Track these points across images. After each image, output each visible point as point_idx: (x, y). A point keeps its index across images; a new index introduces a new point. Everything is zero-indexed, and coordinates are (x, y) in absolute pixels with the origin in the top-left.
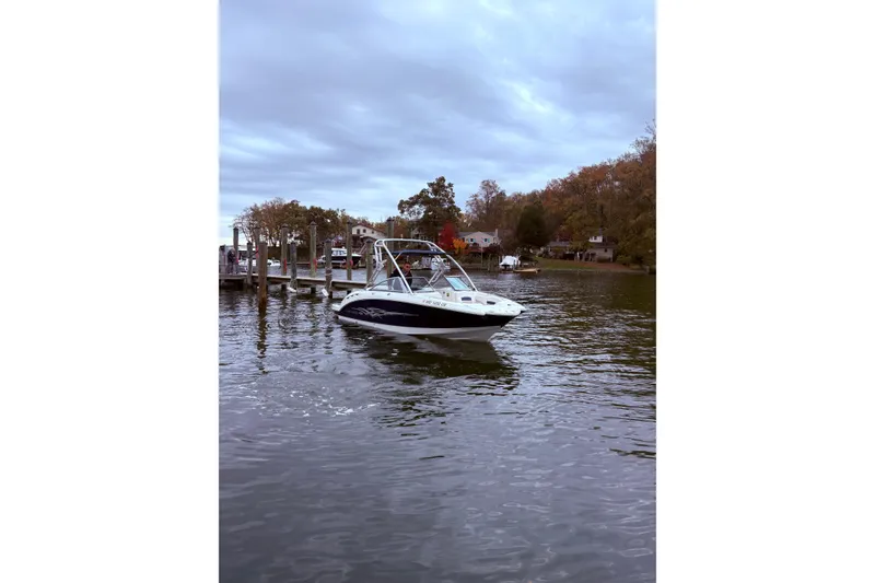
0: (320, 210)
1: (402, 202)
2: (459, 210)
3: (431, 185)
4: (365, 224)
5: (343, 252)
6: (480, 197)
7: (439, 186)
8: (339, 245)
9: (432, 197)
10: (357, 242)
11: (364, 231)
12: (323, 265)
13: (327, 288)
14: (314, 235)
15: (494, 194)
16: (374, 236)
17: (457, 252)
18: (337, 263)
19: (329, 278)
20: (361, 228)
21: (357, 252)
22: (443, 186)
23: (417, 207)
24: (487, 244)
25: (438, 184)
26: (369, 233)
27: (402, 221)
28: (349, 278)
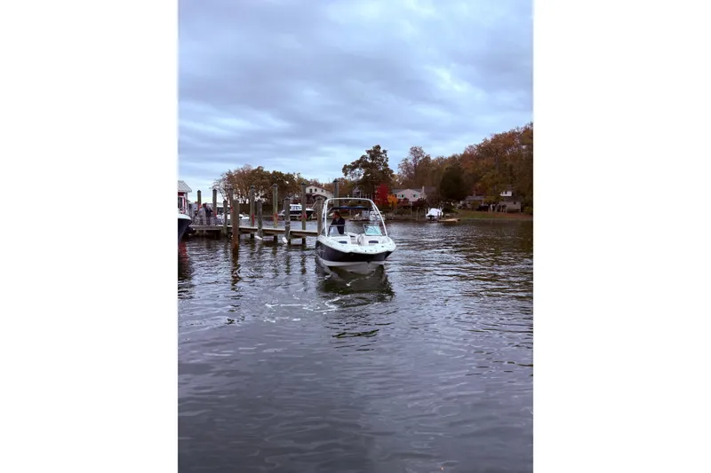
0: (281, 174)
1: (345, 166)
2: (392, 171)
3: (368, 152)
4: (316, 184)
5: (299, 207)
6: (410, 161)
7: (376, 153)
8: (295, 202)
9: (370, 161)
10: (310, 199)
11: (316, 190)
12: (283, 218)
13: (286, 236)
14: (276, 194)
15: (421, 158)
16: (324, 194)
17: (390, 206)
18: (294, 216)
19: (288, 228)
20: (313, 188)
21: (310, 207)
22: (379, 152)
23: (357, 170)
24: (416, 199)
25: (374, 151)
26: (319, 192)
27: (346, 181)
28: (304, 228)
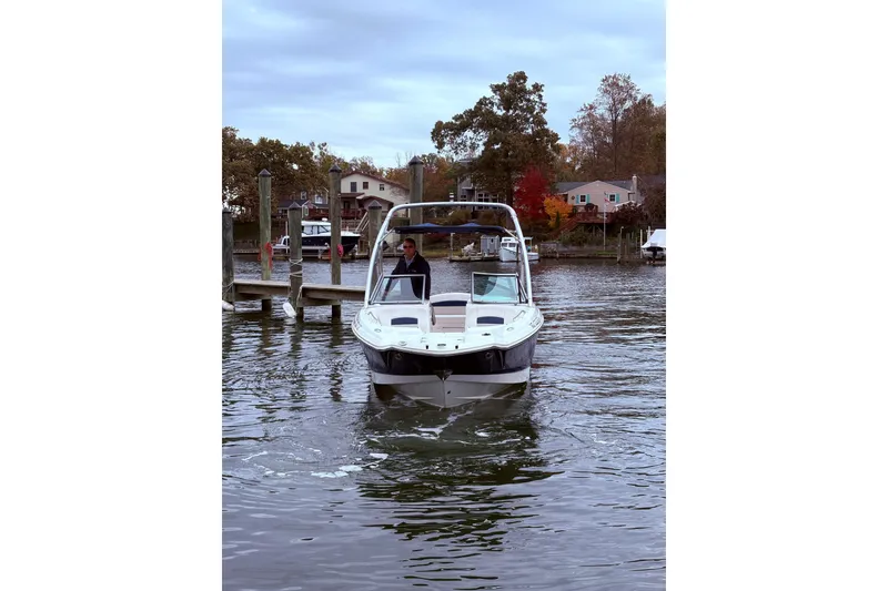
0: (277, 146)
1: (439, 126)
2: (556, 137)
3: (496, 89)
4: (367, 171)
5: (324, 228)
6: (601, 111)
7: (515, 91)
8: (315, 215)
9: (500, 113)
10: (352, 207)
11: (366, 186)
12: (284, 256)
13: (293, 301)
14: (267, 196)
15: (628, 104)
16: (387, 194)
17: (551, 223)
18: (313, 251)
19: (296, 281)
20: (359, 180)
21: (352, 228)
22: (523, 90)
23: (469, 133)
24: (617, 206)
25: (512, 86)
26: (374, 190)
27: (440, 163)
28: (336, 278)
